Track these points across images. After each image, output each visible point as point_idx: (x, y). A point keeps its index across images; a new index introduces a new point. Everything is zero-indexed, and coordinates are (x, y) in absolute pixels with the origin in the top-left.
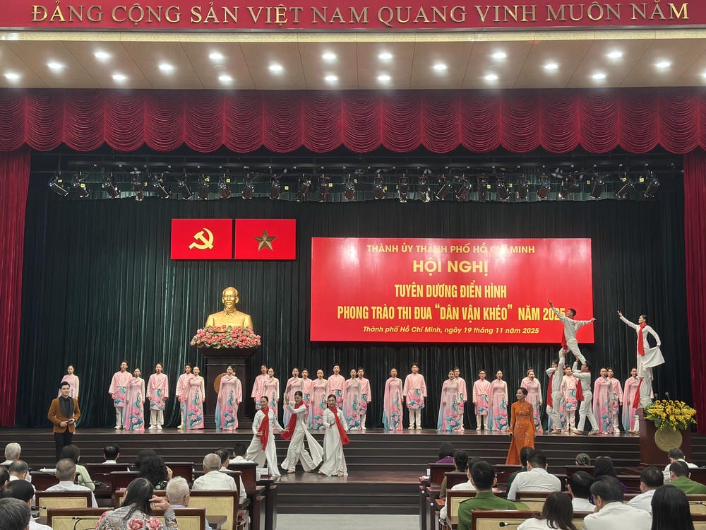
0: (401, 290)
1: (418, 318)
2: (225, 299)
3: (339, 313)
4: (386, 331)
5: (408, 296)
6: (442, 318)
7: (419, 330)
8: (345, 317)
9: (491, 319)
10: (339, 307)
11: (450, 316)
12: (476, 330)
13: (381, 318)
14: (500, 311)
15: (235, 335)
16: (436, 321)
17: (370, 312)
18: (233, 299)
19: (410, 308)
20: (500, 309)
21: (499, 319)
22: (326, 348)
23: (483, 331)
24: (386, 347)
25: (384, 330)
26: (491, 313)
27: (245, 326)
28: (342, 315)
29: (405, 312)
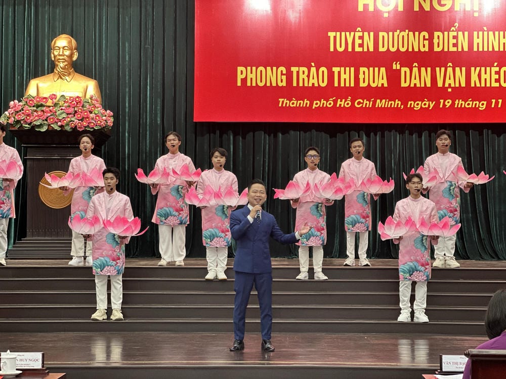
0: (339, 41)
1: (366, 85)
2: (56, 53)
3: (240, 77)
4: (314, 106)
5: (350, 49)
6: (403, 85)
7: (367, 103)
8: (249, 84)
9: (483, 85)
10: (240, 69)
11: (417, 82)
12: (459, 103)
13: (306, 85)
14: (498, 73)
15: (71, 110)
16: (393, 89)
17: (289, 75)
18: (67, 53)
19: (352, 69)
20: (497, 69)
21: (497, 85)
22: (218, 132)
23: (470, 104)
24: (314, 131)
25: (311, 104)
26: (483, 76)
27: (88, 96)
28: (244, 81)
29: (345, 76)
